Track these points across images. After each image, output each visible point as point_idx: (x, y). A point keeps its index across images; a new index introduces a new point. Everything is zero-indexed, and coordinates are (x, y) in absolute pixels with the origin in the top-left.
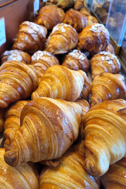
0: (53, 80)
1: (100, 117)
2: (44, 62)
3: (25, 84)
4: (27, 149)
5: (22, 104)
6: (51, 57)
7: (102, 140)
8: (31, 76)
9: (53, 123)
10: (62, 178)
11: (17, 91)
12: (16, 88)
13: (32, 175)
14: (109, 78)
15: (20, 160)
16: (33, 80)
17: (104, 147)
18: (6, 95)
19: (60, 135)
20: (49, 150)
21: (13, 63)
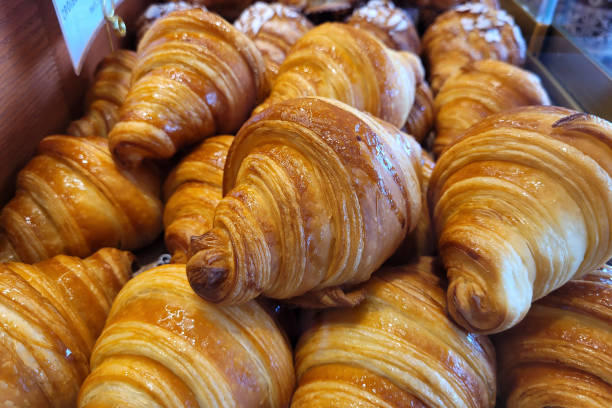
0: (321, 69)
1: (493, 152)
2: (274, 39)
3: (230, 82)
4: (264, 243)
5: (220, 146)
6: (299, 23)
7: (505, 218)
8: (249, 55)
9: (346, 160)
10: (377, 342)
11: (204, 103)
12: (202, 94)
13: (274, 338)
14: (495, 75)
15: (243, 277)
16: (256, 71)
17: (515, 236)
18: (171, 115)
19: (369, 195)
20: (335, 248)
21: (189, 17)
